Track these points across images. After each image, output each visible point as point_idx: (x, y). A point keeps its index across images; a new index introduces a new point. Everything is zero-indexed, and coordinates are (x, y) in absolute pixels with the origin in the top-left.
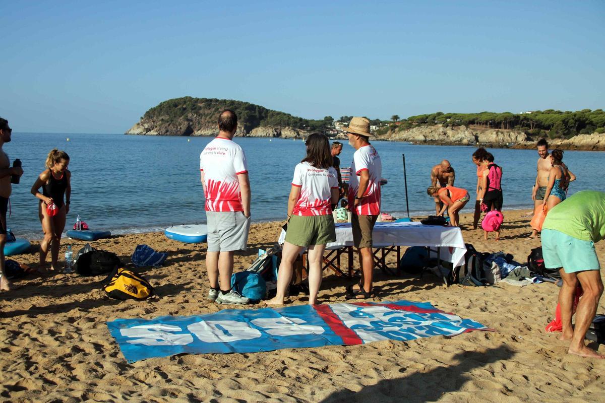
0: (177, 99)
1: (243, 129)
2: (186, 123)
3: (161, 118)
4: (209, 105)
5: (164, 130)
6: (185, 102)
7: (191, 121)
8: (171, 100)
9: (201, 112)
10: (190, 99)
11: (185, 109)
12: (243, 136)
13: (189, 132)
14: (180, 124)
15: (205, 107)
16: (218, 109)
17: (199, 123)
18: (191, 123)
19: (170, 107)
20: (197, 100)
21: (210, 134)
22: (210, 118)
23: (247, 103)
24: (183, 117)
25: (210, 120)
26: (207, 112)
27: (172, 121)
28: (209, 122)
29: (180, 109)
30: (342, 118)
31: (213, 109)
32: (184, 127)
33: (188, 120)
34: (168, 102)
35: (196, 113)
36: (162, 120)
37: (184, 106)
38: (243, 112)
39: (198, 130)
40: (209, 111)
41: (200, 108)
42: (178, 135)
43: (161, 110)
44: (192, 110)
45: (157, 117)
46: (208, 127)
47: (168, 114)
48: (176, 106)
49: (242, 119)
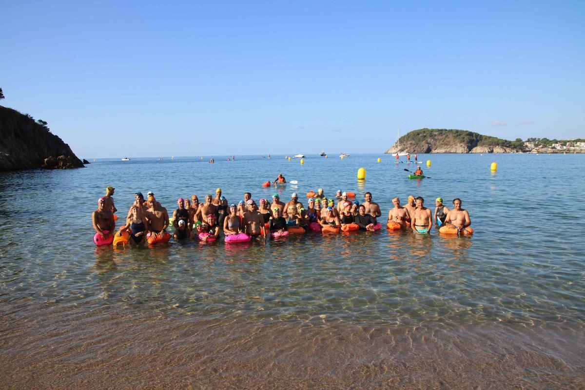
0: (419, 130)
1: (466, 148)
2: (427, 145)
3: (410, 142)
4: (442, 134)
5: (412, 150)
6: (424, 132)
7: (430, 144)
8: (415, 131)
9: (436, 138)
10: (428, 130)
11: (425, 136)
12: (467, 153)
13: (429, 151)
14: (423, 146)
15: (439, 134)
16: (448, 136)
17: (435, 145)
18: (430, 145)
19: (414, 135)
20: (433, 131)
21: (443, 152)
22: (443, 141)
23: (467, 131)
24: (424, 141)
25: (443, 143)
26: (440, 137)
27: (417, 144)
28: (442, 144)
29: (422, 136)
30: (529, 139)
31: (444, 136)
32: (425, 148)
33: (428, 143)
34: (413, 132)
35: (433, 138)
36: (411, 144)
37: (425, 134)
38: (465, 137)
39: (435, 149)
40: (442, 137)
41: (435, 135)
42: (422, 153)
43: (409, 137)
44: (430, 136)
45: (406, 142)
46: (441, 147)
47: (414, 140)
48: (418, 134)
49: (465, 142)
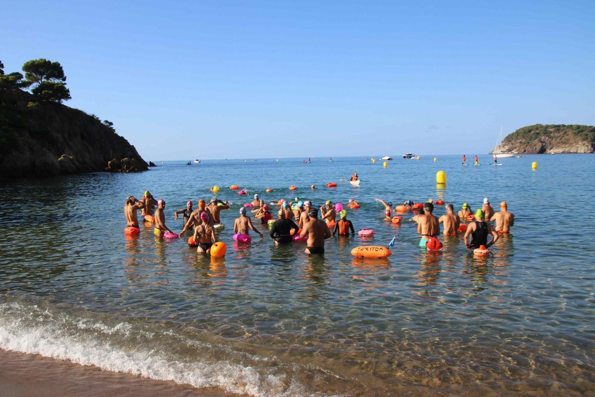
0: (530, 127)
1: (590, 147)
2: (540, 144)
3: (519, 141)
4: (559, 130)
5: (522, 150)
6: (537, 129)
7: (544, 142)
8: (525, 127)
9: (552, 135)
10: (541, 126)
11: (538, 134)
12: (591, 153)
13: (542, 151)
14: (535, 145)
15: (555, 131)
16: (566, 132)
17: (551, 144)
18: (544, 144)
19: (525, 132)
20: (547, 127)
21: (561, 152)
22: (561, 139)
23: (591, 127)
24: (537, 139)
25: (560, 141)
26: (556, 135)
27: (528, 143)
28: (559, 143)
29: (534, 134)
31: (562, 133)
32: (538, 147)
33: (541, 142)
34: (523, 129)
35: (548, 136)
36: (521, 142)
37: (538, 131)
38: (589, 133)
39: (551, 149)
40: (559, 134)
41: (551, 132)
42: (534, 153)
43: (518, 135)
44: (545, 134)
45: (515, 141)
46: (559, 146)
47: (525, 138)
48: (530, 131)
49: (589, 139)
